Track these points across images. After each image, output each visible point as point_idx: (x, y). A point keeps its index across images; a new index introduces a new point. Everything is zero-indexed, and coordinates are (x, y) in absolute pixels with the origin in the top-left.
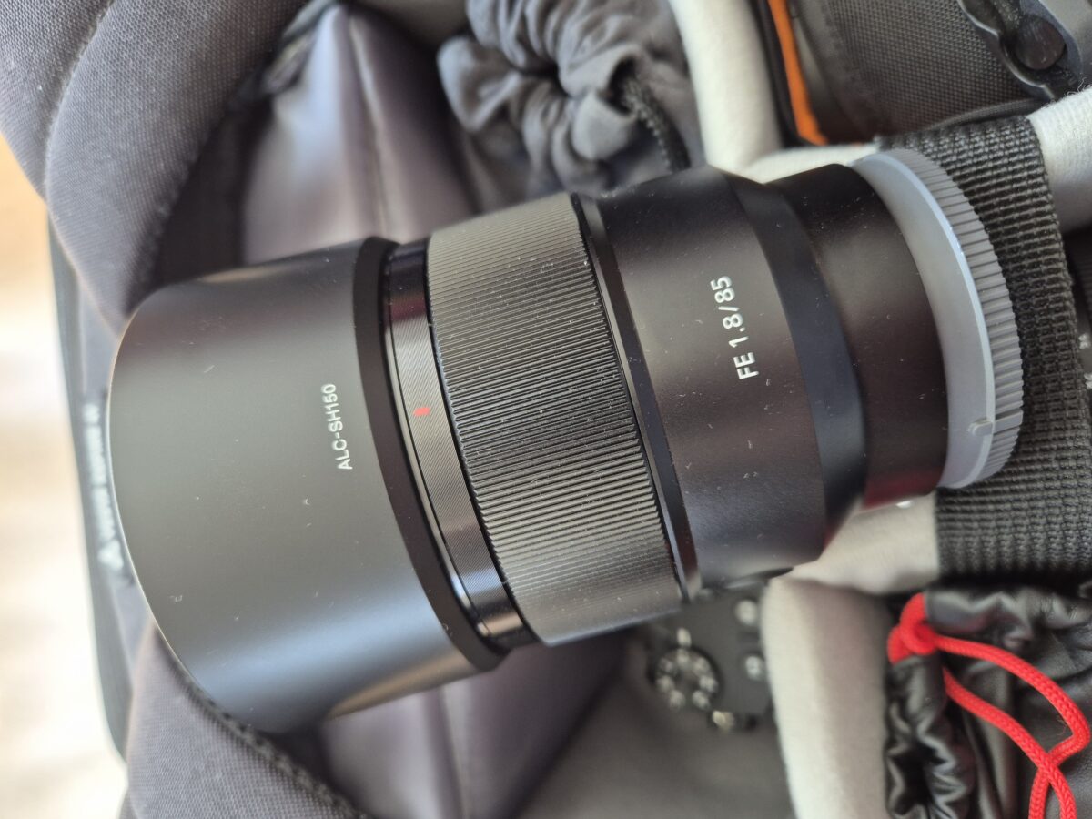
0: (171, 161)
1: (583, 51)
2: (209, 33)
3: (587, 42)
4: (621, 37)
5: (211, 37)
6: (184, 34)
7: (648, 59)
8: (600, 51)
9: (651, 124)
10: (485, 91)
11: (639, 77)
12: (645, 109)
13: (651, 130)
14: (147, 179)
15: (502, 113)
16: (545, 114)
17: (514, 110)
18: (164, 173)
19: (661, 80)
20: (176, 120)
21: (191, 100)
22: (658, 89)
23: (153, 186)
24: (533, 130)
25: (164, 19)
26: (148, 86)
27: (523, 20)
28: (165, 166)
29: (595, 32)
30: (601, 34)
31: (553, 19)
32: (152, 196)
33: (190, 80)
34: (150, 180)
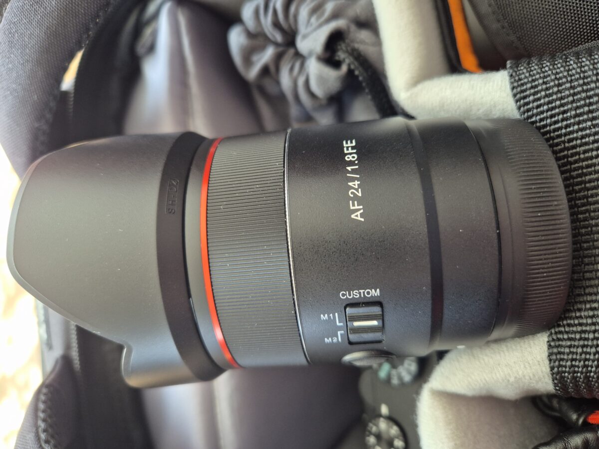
0: (40, 94)
1: (311, 25)
2: (56, 13)
3: (313, 19)
4: (335, 16)
5: (58, 15)
6: (43, 15)
7: (353, 28)
8: (320, 26)
9: (357, 73)
10: (255, 58)
11: (347, 41)
12: (353, 63)
13: (357, 77)
14: (29, 105)
15: (265, 71)
16: (292, 69)
17: (272, 69)
18: (38, 101)
19: (362, 42)
20: (41, 68)
21: (49, 55)
22: (361, 47)
23: (33, 110)
24: (285, 80)
25: (33, 7)
26: (25, 49)
27: (275, 12)
28: (37, 96)
29: (319, 13)
30: (323, 14)
31: (293, 9)
32: (33, 116)
33: (47, 43)
34: (30, 106)
